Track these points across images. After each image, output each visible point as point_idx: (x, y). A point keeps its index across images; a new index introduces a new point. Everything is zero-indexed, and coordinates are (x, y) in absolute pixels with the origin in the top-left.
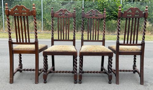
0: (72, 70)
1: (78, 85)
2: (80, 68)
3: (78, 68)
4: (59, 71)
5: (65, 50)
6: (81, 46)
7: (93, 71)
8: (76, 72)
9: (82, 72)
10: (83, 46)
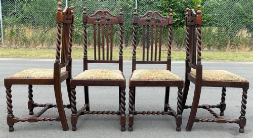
0: (117, 109)
1: (127, 133)
2: (130, 107)
3: (127, 106)
4: (96, 111)
5: (106, 78)
6: (133, 71)
7: (151, 111)
8: (124, 113)
9: (133, 112)
10: (135, 71)
